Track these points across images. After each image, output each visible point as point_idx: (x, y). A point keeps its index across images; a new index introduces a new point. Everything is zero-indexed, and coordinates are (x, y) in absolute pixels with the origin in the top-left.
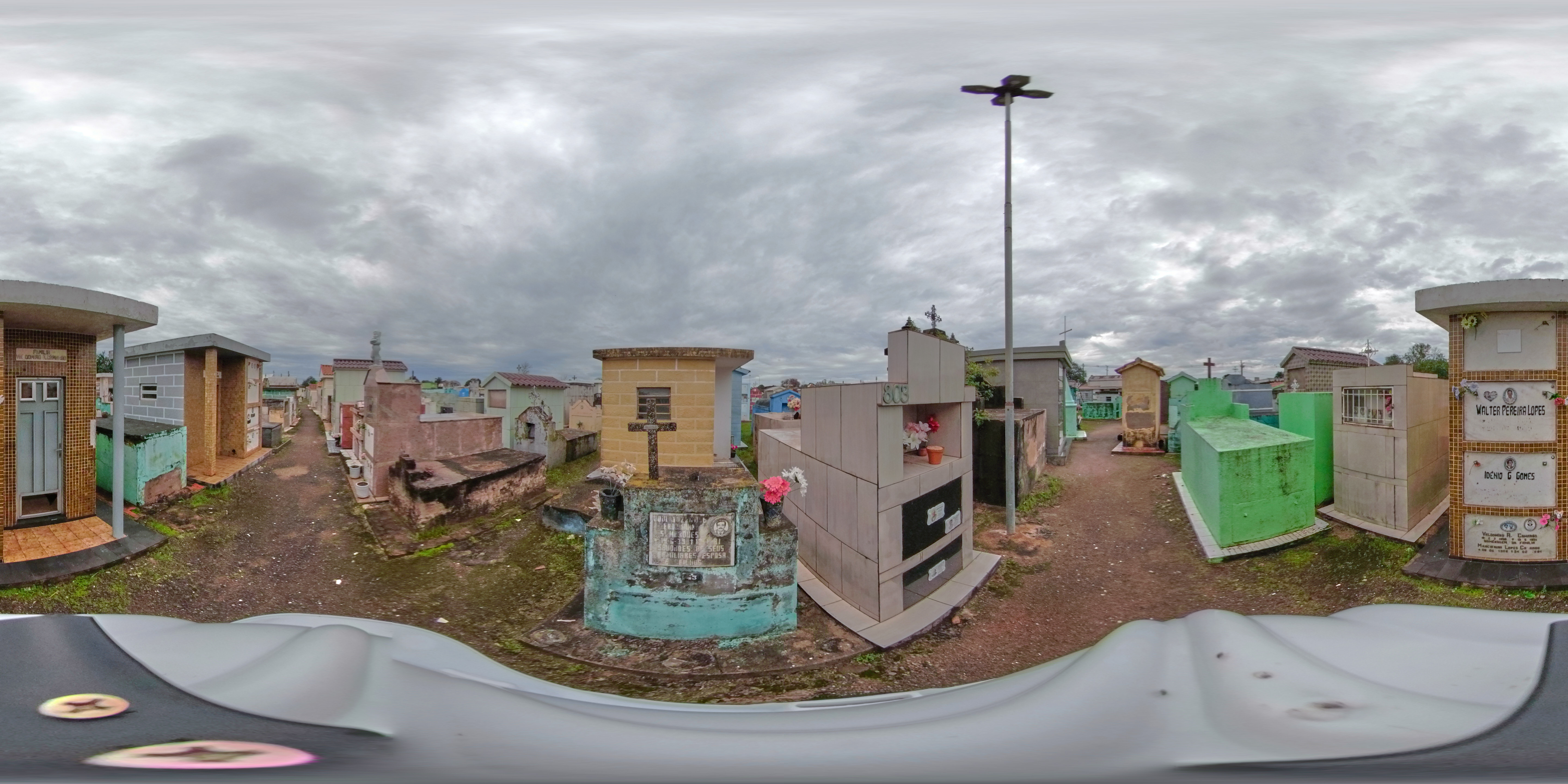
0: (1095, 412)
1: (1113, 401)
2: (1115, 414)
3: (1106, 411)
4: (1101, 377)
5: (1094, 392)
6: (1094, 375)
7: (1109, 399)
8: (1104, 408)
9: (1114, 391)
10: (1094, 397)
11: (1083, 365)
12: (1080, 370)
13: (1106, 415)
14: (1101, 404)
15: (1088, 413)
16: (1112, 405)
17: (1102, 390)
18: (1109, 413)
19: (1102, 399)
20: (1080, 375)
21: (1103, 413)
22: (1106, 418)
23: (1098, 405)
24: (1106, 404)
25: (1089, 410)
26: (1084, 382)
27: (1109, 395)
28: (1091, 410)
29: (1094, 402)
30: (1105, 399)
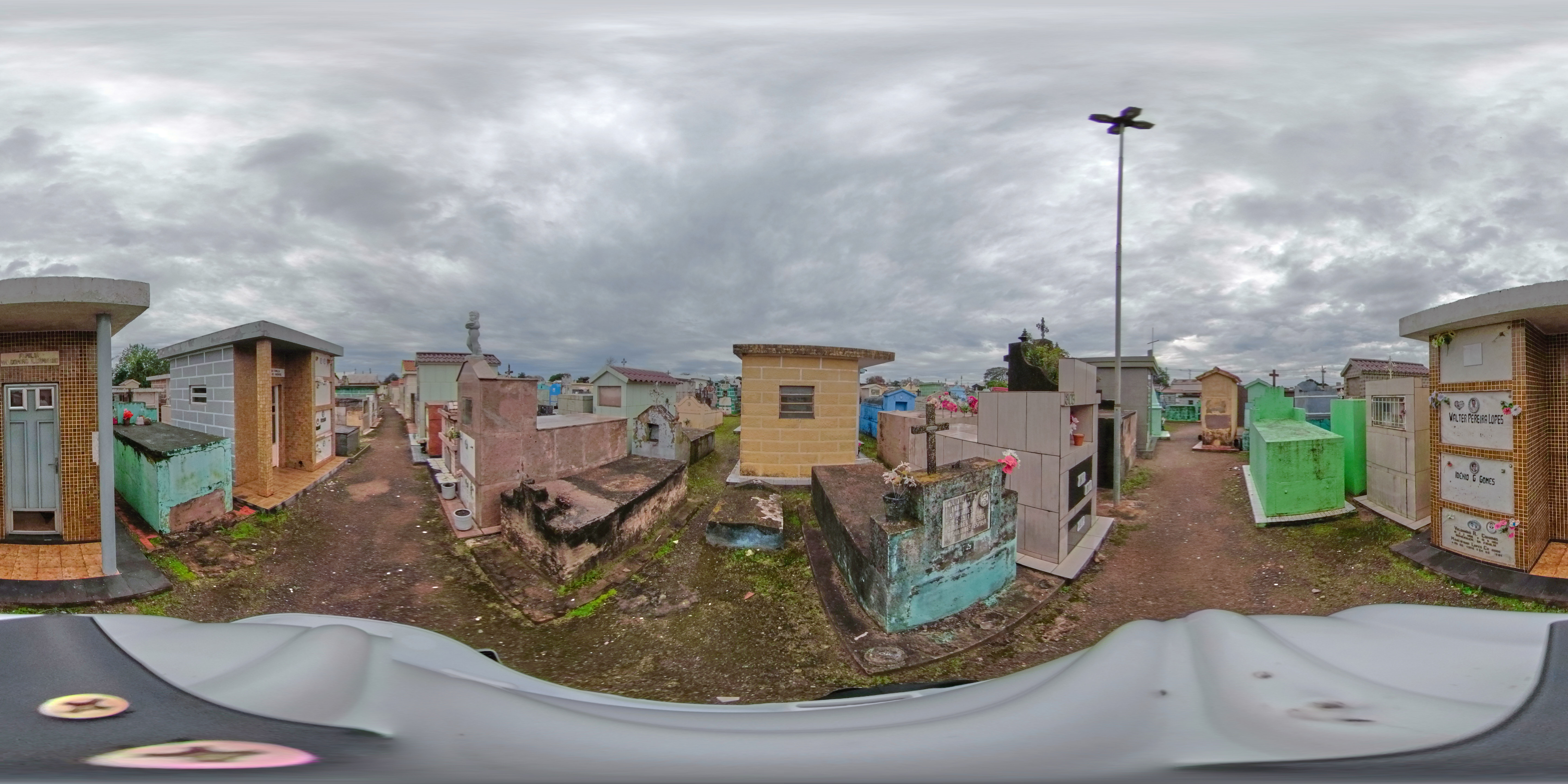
0: (1178, 415)
1: (1195, 404)
2: (1197, 417)
3: (1189, 414)
4: (1184, 381)
5: (1177, 395)
6: (1177, 378)
7: (1191, 402)
8: (1187, 411)
9: (1197, 395)
10: (1177, 400)
11: (1166, 369)
12: (1163, 373)
13: (1188, 417)
14: (1183, 407)
15: (1171, 416)
16: (1193, 409)
17: (1184, 394)
18: (1191, 416)
19: (1184, 402)
20: (1163, 378)
21: (1186, 415)
22: (1189, 420)
23: (1181, 408)
24: (1188, 407)
25: (1172, 412)
26: (1166, 386)
27: (1191, 399)
28: (1174, 412)
29: (1177, 405)
30: (1188, 402)
